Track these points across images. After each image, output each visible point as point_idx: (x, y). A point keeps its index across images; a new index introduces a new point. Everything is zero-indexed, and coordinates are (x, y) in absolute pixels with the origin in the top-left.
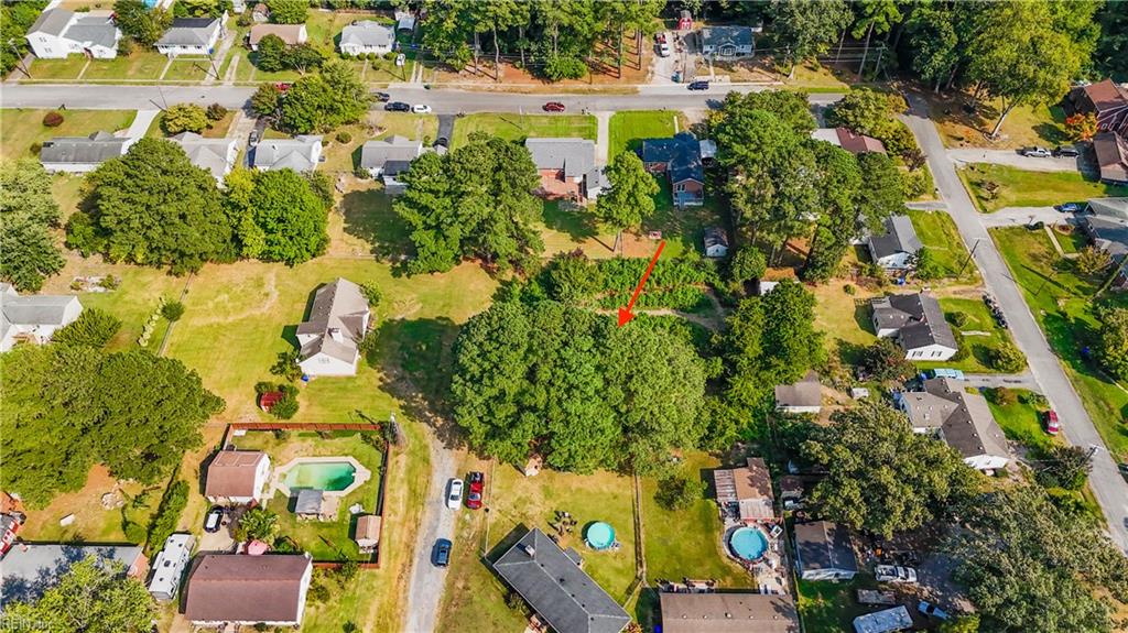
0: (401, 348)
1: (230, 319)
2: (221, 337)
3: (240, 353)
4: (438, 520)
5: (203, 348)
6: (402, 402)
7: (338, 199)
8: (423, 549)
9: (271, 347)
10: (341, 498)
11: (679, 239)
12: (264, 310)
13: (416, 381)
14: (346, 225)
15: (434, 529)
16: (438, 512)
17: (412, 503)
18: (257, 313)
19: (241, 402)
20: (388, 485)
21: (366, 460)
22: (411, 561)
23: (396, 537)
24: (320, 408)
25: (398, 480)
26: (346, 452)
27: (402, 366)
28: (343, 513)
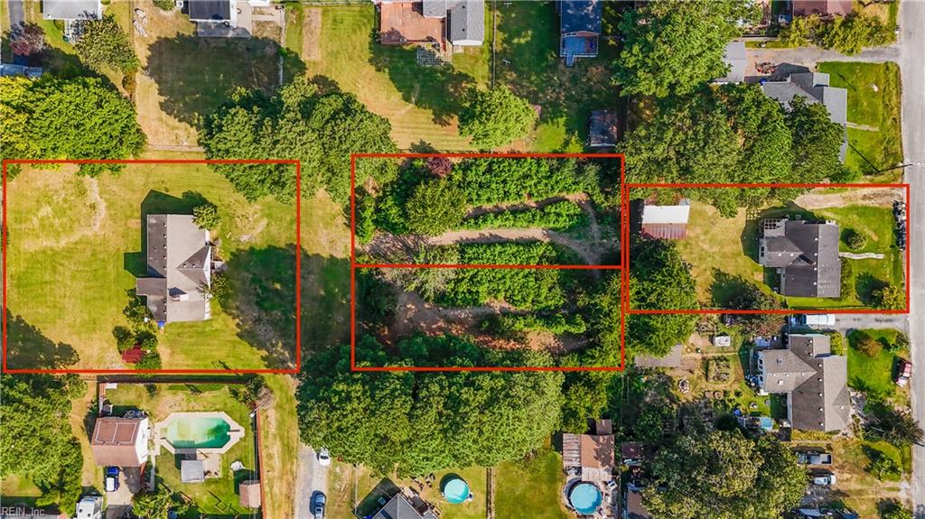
0: (253, 281)
1: (63, 243)
2: (60, 268)
3: (87, 288)
4: (312, 473)
5: (46, 283)
6: (264, 353)
7: (142, 53)
8: (302, 502)
9: (117, 281)
10: (222, 455)
11: (562, 121)
12: (96, 228)
13: (273, 323)
14: (162, 99)
15: (309, 482)
16: (311, 466)
17: (287, 457)
18: (89, 233)
19: (103, 350)
20: (262, 442)
21: (238, 416)
22: (293, 510)
23: (276, 490)
24: (183, 356)
25: (270, 436)
26: (218, 407)
27: (257, 303)
28: (226, 469)
